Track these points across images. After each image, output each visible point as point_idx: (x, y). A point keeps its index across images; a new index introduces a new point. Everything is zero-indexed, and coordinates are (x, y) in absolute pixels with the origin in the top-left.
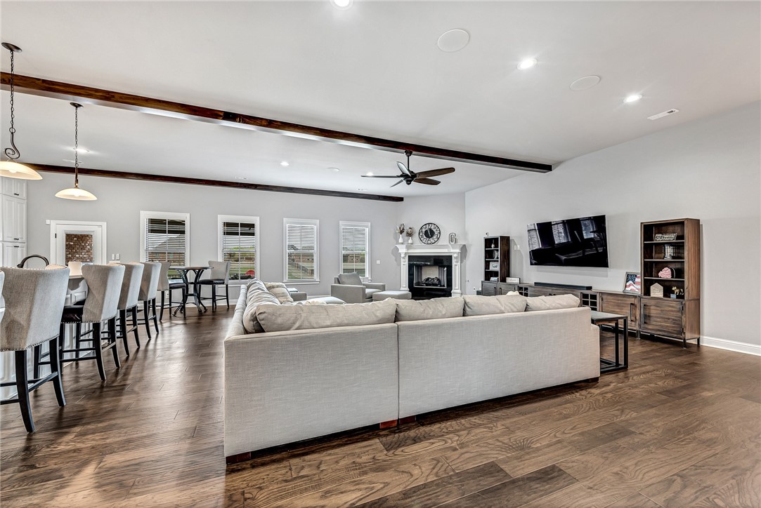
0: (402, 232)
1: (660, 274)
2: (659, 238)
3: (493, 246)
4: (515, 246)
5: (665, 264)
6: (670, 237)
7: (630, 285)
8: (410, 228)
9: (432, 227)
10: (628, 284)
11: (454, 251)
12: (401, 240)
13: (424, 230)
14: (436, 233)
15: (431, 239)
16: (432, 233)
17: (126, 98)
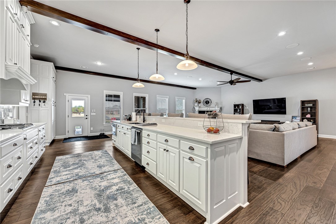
0: (197, 101)
1: (306, 116)
2: (306, 105)
3: (237, 107)
4: (246, 108)
5: (307, 113)
6: (311, 105)
7: (294, 120)
8: (199, 100)
9: (208, 100)
10: (293, 120)
11: (217, 109)
12: (196, 105)
13: (205, 101)
14: (210, 102)
15: (208, 105)
16: (208, 102)
17: (167, 49)
